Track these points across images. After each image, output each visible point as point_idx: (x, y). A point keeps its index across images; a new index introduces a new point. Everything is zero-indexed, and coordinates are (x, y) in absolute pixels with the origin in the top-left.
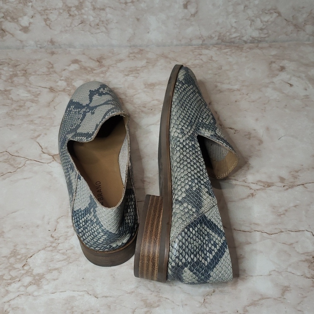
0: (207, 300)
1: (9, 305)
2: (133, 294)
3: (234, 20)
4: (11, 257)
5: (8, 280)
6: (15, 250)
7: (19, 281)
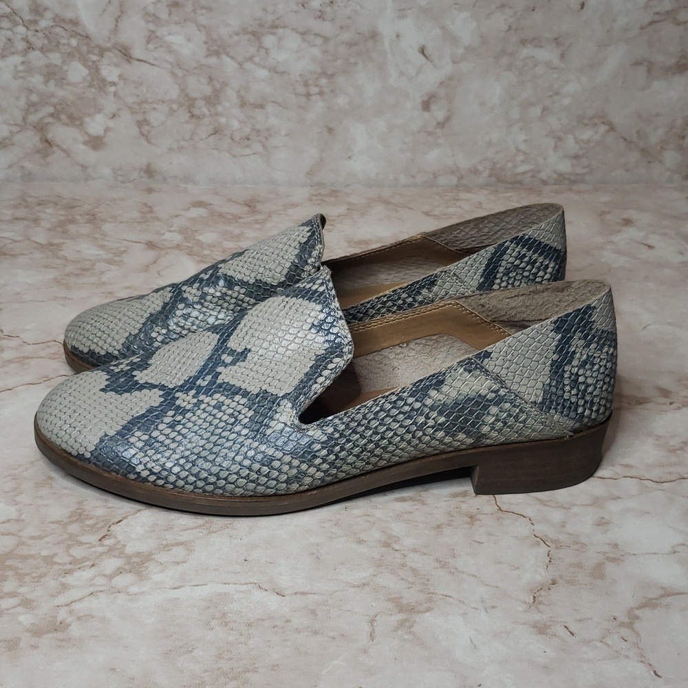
0: (540, 599)
1: (71, 612)
2: (366, 587)
3: (521, 137)
4: (71, 522)
5: (66, 564)
6: (80, 511)
7: (93, 565)
